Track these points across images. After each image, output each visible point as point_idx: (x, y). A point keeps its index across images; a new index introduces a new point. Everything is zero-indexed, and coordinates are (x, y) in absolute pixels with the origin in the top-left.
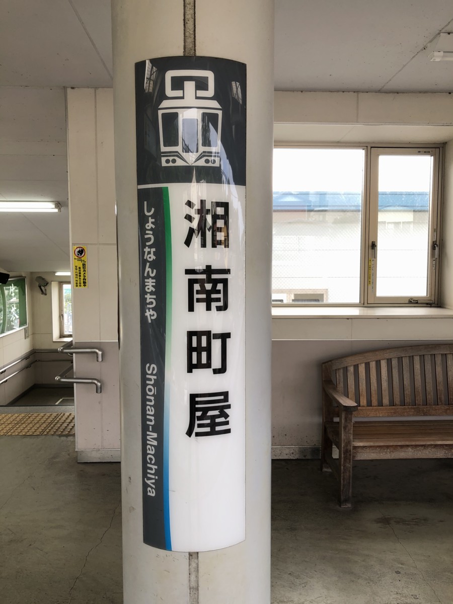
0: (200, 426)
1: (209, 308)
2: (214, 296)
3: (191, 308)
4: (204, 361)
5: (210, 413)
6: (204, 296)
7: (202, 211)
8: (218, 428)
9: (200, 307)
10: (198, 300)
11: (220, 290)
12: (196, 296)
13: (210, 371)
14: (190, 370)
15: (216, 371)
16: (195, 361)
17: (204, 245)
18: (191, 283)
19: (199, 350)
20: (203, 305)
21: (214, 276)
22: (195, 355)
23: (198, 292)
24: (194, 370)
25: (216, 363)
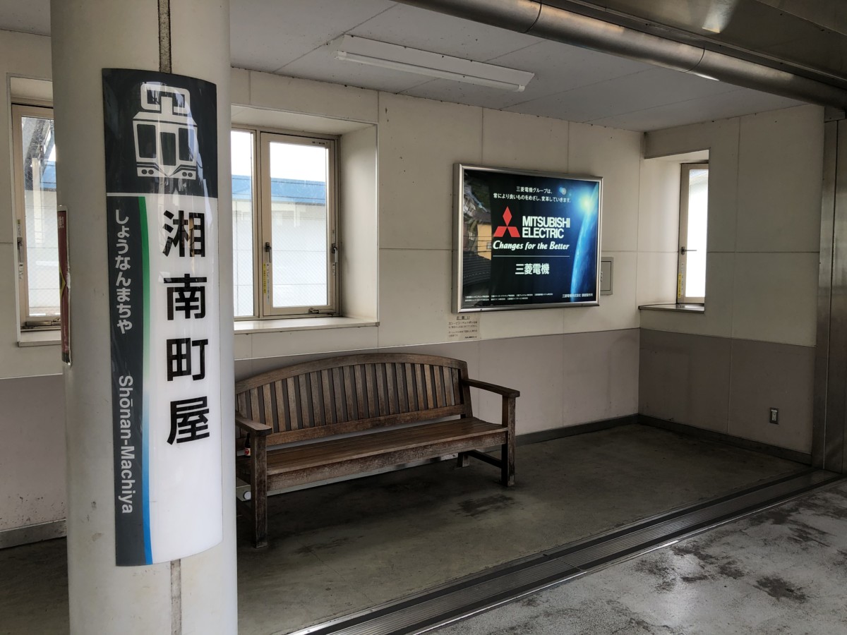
0: (181, 432)
1: (188, 316)
2: (192, 304)
3: (170, 317)
4: (184, 368)
5: (191, 419)
6: (183, 304)
7: (181, 222)
8: (198, 433)
9: (179, 315)
10: (178, 309)
11: (198, 298)
12: (175, 305)
13: (190, 377)
14: (170, 378)
15: (196, 378)
16: (175, 369)
17: (182, 254)
18: (170, 291)
19: (179, 357)
20: (183, 312)
21: (192, 285)
22: (175, 363)
23: (177, 301)
24: (174, 378)
25: (196, 370)
